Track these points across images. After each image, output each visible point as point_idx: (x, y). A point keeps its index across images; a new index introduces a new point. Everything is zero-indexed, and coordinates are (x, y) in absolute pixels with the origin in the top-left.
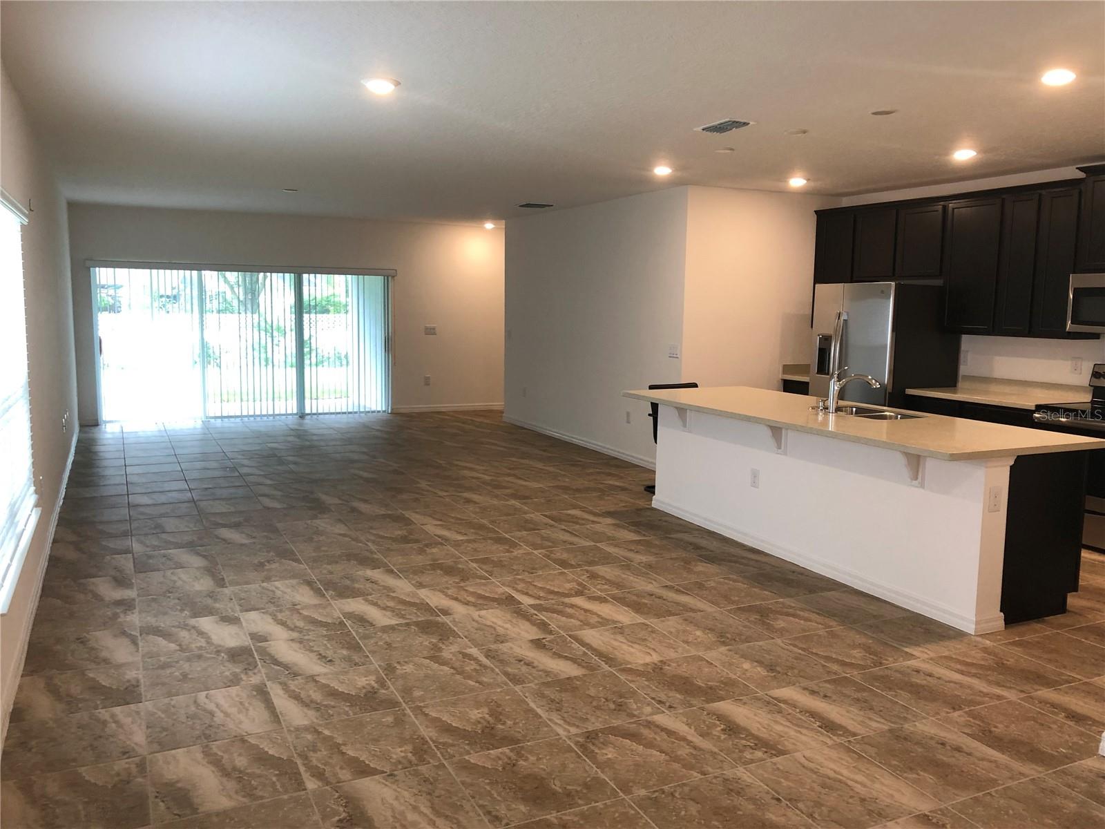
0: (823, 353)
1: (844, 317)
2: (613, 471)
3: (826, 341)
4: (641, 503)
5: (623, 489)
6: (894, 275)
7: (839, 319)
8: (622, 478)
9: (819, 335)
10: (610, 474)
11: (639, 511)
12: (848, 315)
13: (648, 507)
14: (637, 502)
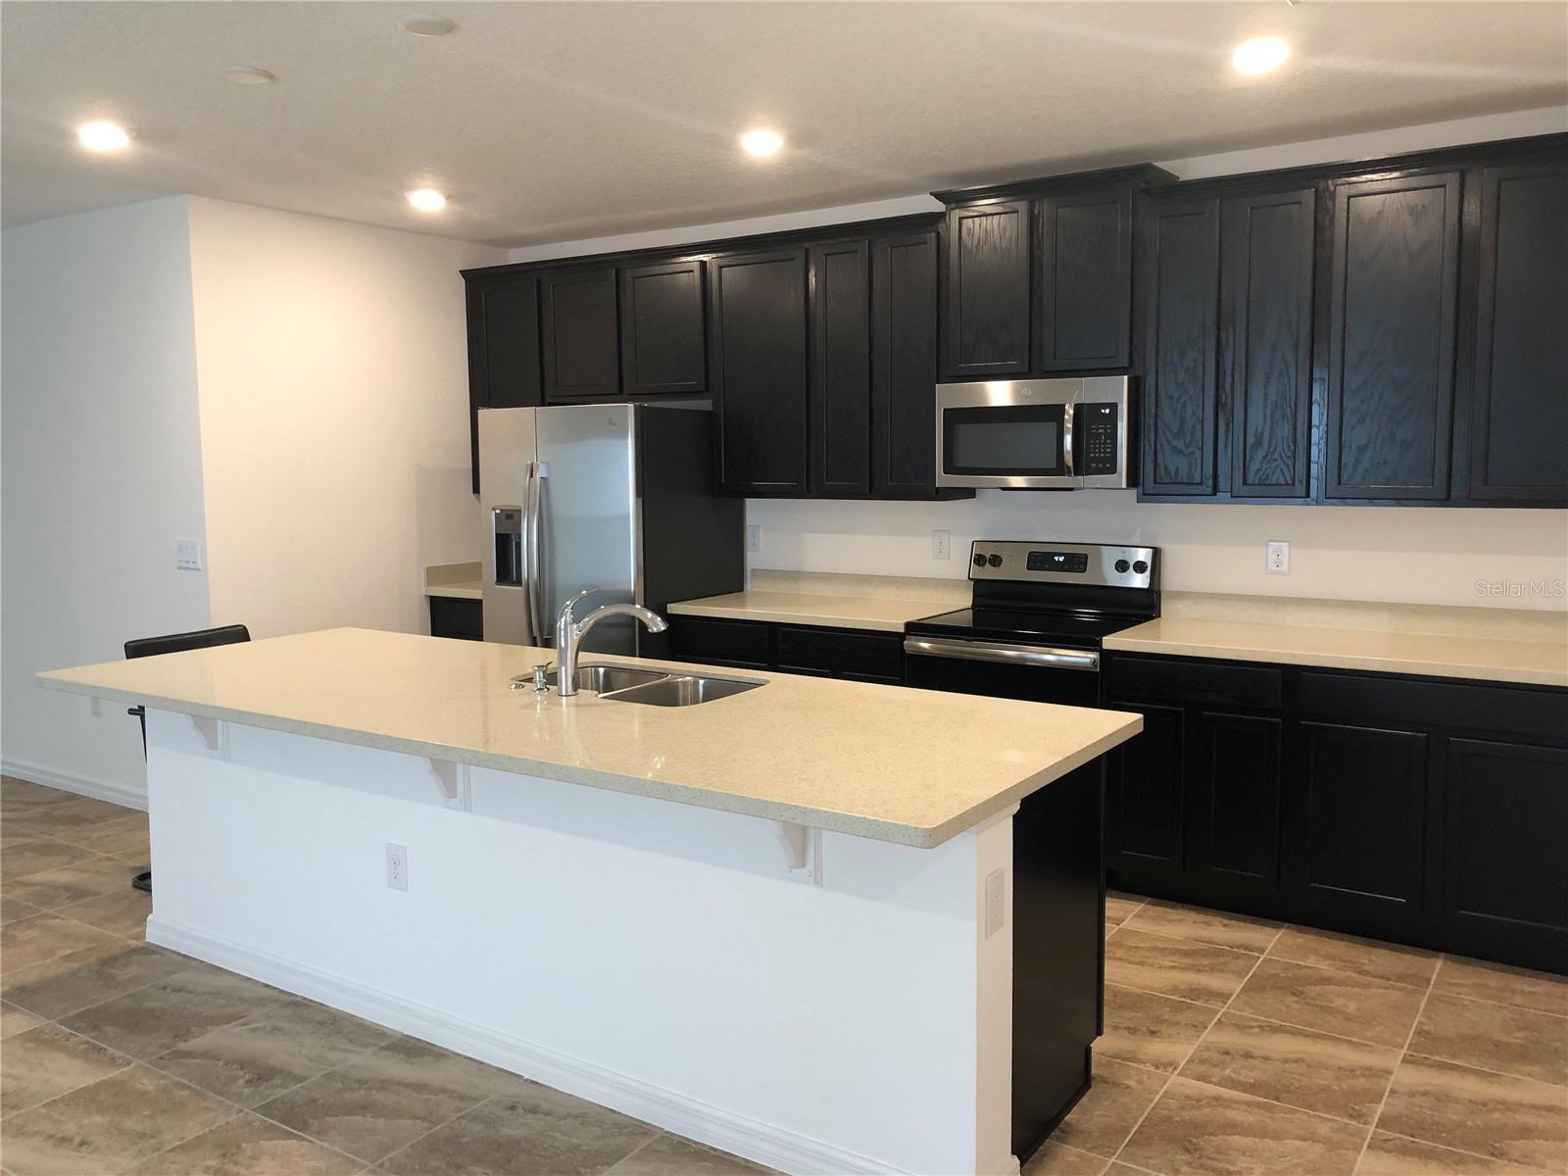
0: (506, 545)
1: (540, 473)
2: (61, 836)
3: (509, 519)
4: (118, 936)
5: (76, 893)
6: (621, 391)
7: (532, 476)
8: (78, 854)
9: (494, 509)
10: (46, 850)
11: (107, 965)
12: (548, 467)
13: (134, 943)
14: (108, 932)
